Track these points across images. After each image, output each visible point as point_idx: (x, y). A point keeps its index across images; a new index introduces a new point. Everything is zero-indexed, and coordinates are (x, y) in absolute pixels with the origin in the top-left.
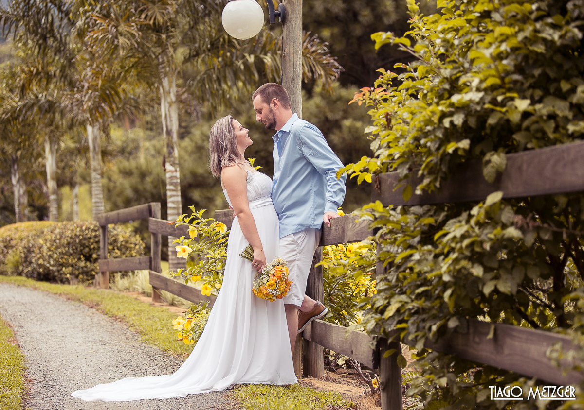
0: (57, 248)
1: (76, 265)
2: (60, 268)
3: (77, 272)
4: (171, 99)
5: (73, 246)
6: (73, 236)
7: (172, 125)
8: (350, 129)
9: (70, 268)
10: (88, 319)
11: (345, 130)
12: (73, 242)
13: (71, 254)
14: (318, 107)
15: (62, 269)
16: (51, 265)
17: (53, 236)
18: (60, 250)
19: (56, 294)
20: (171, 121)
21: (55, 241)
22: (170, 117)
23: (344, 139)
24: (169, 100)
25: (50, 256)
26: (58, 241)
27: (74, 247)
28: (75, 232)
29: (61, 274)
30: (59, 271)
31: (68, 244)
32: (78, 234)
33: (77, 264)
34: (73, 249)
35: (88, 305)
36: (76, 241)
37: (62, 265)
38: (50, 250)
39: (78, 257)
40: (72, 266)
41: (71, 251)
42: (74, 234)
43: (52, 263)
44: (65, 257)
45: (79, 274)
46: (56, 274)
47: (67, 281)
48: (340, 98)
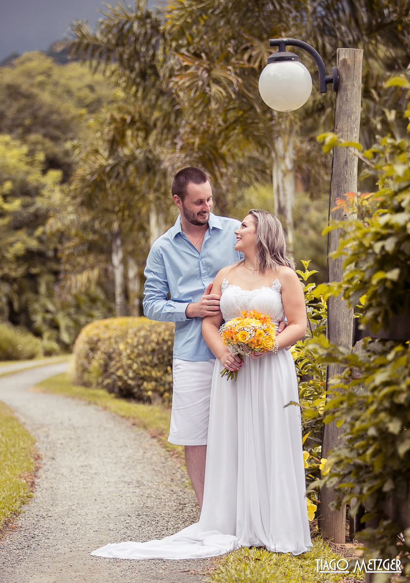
0: (139, 355)
1: (161, 379)
2: (140, 382)
3: (162, 389)
4: (286, 167)
5: (158, 354)
6: (160, 341)
7: (286, 201)
9: (154, 383)
10: (141, 451)
12: (158, 350)
13: (156, 365)
15: (142, 384)
16: (130, 378)
17: (136, 339)
18: (141, 359)
19: (123, 417)
20: (285, 195)
21: (136, 347)
22: (284, 190)
24: (283, 167)
25: (130, 367)
26: (140, 347)
27: (160, 356)
28: (162, 335)
29: (142, 391)
30: (139, 386)
31: (153, 351)
32: (166, 338)
33: (163, 378)
34: (159, 359)
35: (151, 434)
36: (162, 348)
37: (144, 379)
38: (130, 359)
39: (165, 369)
40: (156, 380)
41: (156, 361)
42: (160, 339)
43: (131, 374)
44: (149, 368)
45: (165, 391)
46: (135, 390)
47: (149, 401)
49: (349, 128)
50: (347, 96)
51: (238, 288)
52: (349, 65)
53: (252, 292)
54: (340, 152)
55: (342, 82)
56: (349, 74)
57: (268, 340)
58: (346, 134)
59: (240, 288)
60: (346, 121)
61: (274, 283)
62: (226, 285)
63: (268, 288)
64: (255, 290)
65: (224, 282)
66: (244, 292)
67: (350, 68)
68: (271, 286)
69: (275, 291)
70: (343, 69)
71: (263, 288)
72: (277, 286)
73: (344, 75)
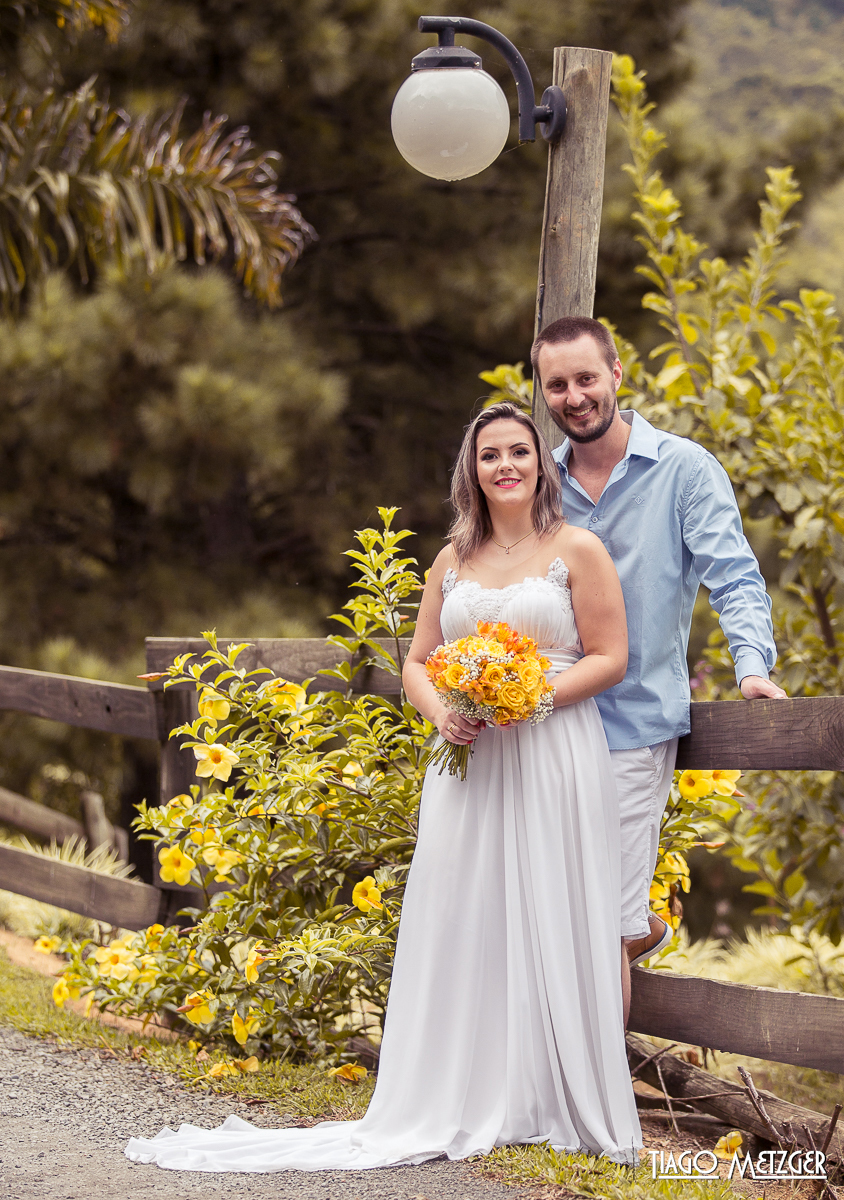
8: (201, 395)
11: (185, 397)
14: (107, 322)
23: (178, 423)
48: (173, 303)
49: (585, 223)
50: (583, 153)
51: (476, 585)
52: (591, 85)
53: (505, 590)
54: (563, 275)
55: (573, 120)
56: (589, 106)
57: (514, 693)
58: (579, 235)
59: (479, 585)
60: (580, 208)
61: (551, 567)
62: (452, 583)
63: (540, 579)
64: (511, 587)
65: (446, 577)
66: (486, 593)
67: (591, 92)
68: (544, 575)
69: (556, 583)
70: (578, 93)
71: (528, 581)
72: (560, 573)
73: (577, 107)
